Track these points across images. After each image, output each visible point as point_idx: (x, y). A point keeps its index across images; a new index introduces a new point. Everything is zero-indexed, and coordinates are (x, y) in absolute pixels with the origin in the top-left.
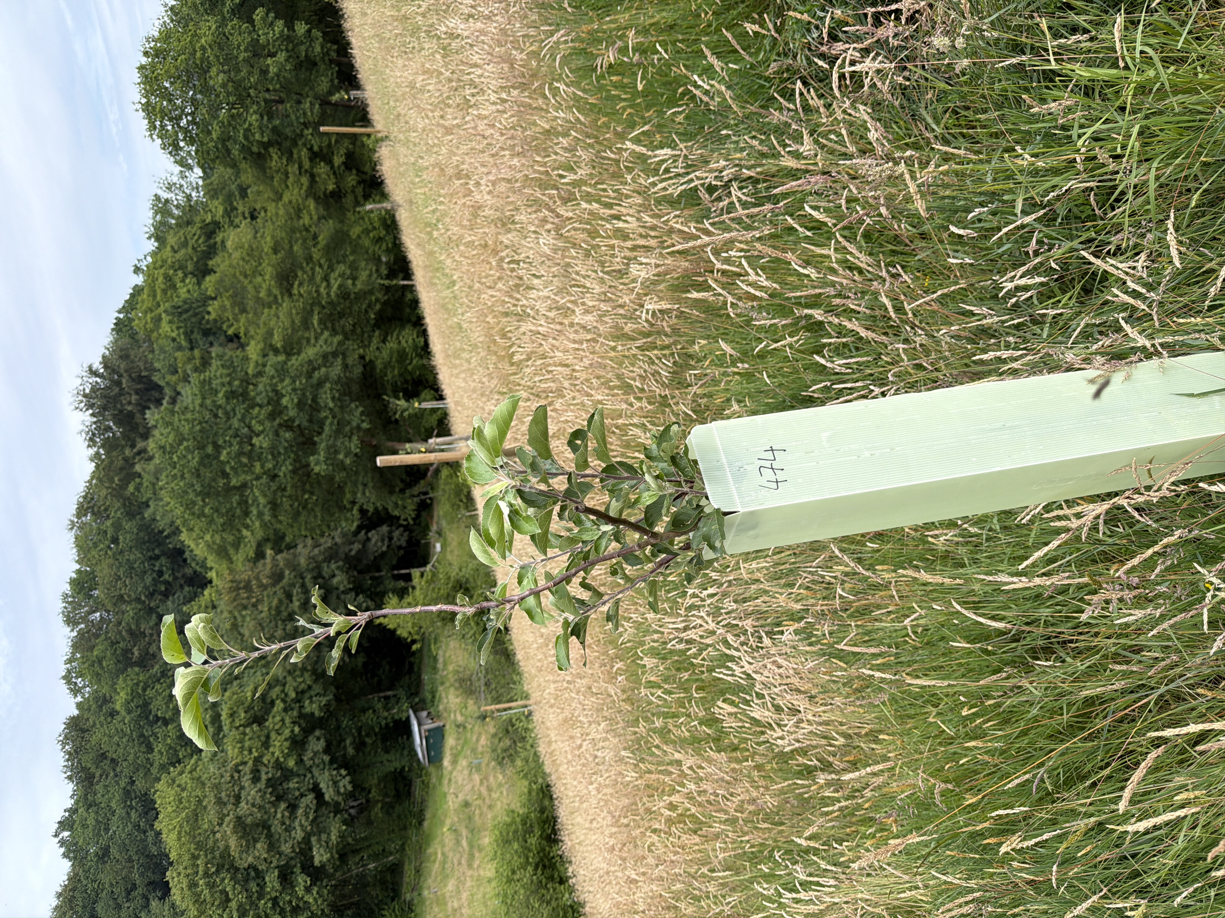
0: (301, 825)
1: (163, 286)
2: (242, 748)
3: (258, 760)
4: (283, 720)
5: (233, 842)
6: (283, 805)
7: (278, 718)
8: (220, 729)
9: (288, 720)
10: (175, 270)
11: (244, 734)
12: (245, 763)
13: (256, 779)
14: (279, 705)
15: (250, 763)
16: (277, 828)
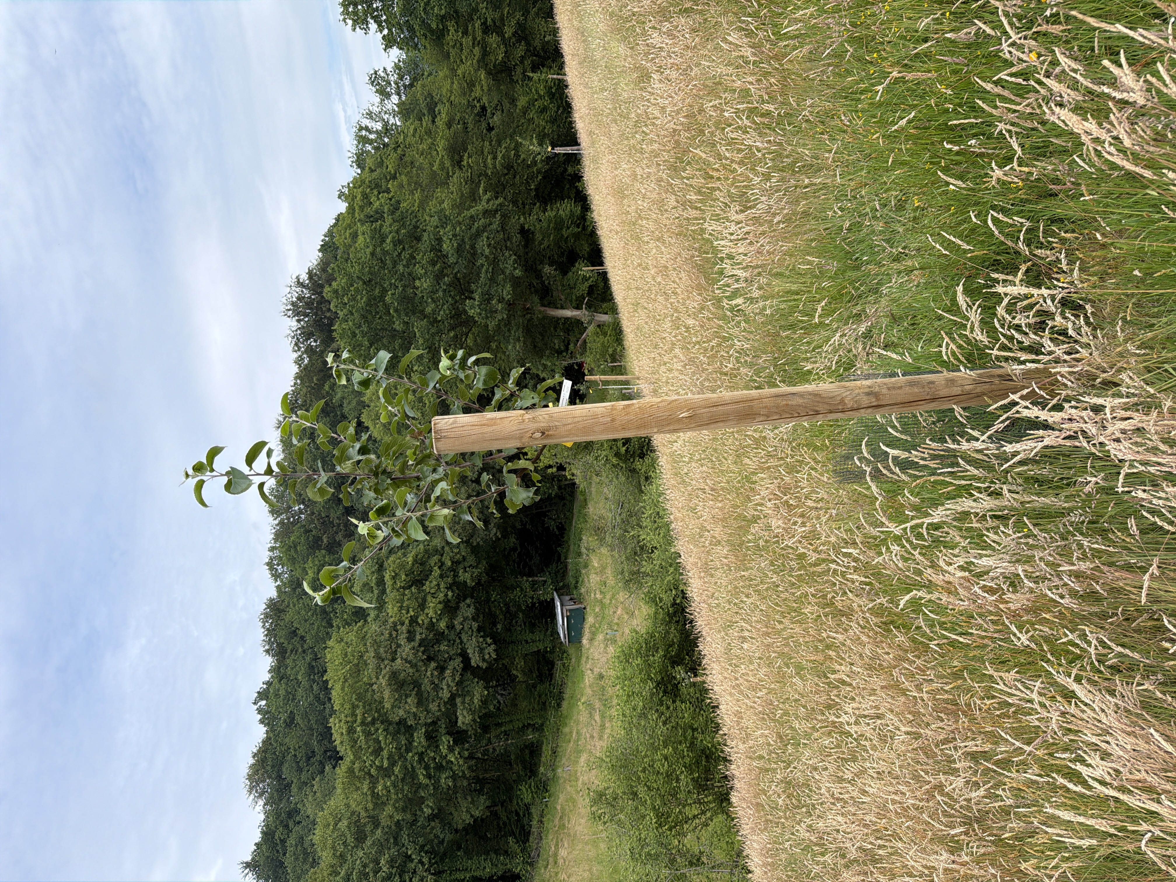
0: (448, 686)
1: (360, 203)
2: (401, 607)
3: (413, 621)
4: (438, 585)
5: (387, 694)
6: (433, 665)
7: (435, 583)
8: (383, 592)
9: (442, 585)
10: (372, 190)
11: (404, 595)
12: (403, 624)
13: (410, 639)
14: (436, 572)
15: (407, 622)
16: (426, 686)
